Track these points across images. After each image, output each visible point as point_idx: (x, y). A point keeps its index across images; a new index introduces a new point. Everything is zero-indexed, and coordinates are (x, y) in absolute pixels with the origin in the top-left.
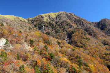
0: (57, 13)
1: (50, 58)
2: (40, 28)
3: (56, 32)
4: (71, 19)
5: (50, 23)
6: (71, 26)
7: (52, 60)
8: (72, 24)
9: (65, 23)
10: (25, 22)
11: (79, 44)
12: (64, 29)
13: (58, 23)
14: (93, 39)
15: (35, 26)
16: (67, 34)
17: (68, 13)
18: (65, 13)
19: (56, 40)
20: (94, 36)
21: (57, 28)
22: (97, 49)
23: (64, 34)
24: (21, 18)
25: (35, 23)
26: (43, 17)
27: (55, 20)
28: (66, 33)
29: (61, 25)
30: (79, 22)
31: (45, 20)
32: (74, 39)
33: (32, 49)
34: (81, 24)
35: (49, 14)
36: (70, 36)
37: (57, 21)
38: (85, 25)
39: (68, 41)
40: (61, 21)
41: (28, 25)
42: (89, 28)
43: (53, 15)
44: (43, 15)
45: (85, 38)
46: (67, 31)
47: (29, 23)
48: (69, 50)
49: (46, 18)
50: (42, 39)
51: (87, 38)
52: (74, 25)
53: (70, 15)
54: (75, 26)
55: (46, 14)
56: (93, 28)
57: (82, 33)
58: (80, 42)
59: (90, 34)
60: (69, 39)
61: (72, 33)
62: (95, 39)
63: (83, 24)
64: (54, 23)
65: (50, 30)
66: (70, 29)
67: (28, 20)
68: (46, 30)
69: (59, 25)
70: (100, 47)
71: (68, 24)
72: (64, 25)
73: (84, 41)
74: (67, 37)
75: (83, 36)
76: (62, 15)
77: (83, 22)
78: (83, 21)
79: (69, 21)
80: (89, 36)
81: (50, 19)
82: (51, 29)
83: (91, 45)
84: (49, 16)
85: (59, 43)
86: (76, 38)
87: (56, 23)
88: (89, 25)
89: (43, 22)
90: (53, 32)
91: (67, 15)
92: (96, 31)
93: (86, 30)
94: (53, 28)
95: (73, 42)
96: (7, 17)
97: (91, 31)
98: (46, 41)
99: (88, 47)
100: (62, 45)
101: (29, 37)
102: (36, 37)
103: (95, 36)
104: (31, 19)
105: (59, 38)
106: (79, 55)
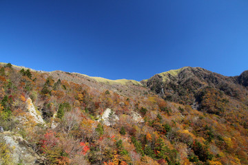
0: (179, 70)
1: (165, 131)
2: (158, 92)
3: (180, 95)
4: (198, 76)
5: (170, 83)
6: (200, 85)
7: (168, 133)
8: (201, 83)
10: (139, 85)
11: (213, 109)
12: (190, 90)
13: (182, 83)
14: (233, 101)
15: (152, 89)
16: (195, 96)
17: (195, 68)
18: (190, 69)
19: (178, 105)
20: (234, 96)
22: (240, 115)
23: (190, 97)
24: (133, 81)
25: (151, 86)
26: (160, 77)
28: (193, 95)
29: (185, 85)
30: (211, 78)
31: (164, 81)
33: (142, 121)
34: (214, 80)
35: (169, 72)
36: (199, 98)
38: (220, 82)
39: (197, 106)
40: (186, 79)
42: (227, 85)
43: (174, 73)
44: (161, 74)
45: (221, 99)
46: (194, 93)
47: (144, 87)
48: (196, 118)
49: (165, 77)
50: (157, 106)
51: (224, 100)
52: (204, 83)
53: (197, 70)
54: (206, 85)
55: (164, 73)
56: (232, 85)
57: (216, 94)
58: (215, 106)
59: (228, 93)
60: (199, 103)
61: (202, 94)
62: (236, 101)
63: (216, 81)
64: (176, 83)
65: (171, 92)
66: (198, 90)
67: (143, 83)
68: (166, 93)
69: (183, 85)
70: (244, 111)
72: (190, 84)
73: (219, 104)
74: (196, 101)
75: (219, 97)
76: (185, 72)
77: (216, 78)
78: (216, 76)
79: (197, 79)
80: (227, 97)
81: (170, 78)
82: (172, 91)
83: (231, 109)
84: (169, 75)
85: (181, 110)
86: (208, 101)
87: (179, 83)
88: (226, 82)
89: (161, 83)
90: (175, 96)
91: (193, 71)
92: (237, 89)
94: (175, 90)
95: (205, 106)
96: (117, 81)
97: (230, 90)
98: (163, 109)
99: (227, 113)
100: (185, 112)
101: (141, 105)
102: (150, 103)
103: (236, 96)
104: (146, 80)
105: (184, 102)
106: (209, 125)
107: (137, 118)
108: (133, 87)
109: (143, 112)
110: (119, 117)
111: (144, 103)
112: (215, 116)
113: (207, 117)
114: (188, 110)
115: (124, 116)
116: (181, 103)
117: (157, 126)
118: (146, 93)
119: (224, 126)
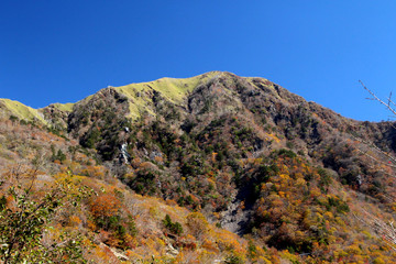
0: (192, 82)
2: (107, 154)
3: (185, 171)
4: (256, 110)
5: (154, 126)
6: (259, 143)
8: (262, 134)
9: (226, 128)
10: (33, 123)
11: (291, 230)
12: (223, 154)
13: (196, 130)
14: (363, 209)
15: (84, 143)
16: (236, 181)
17: (248, 81)
18: (230, 82)
20: (371, 192)
21: (192, 153)
23: (220, 182)
24: (14, 106)
25: (83, 130)
26: (122, 100)
27: (184, 114)
28: (230, 176)
29: (207, 138)
30: (297, 121)
31: (133, 115)
32: (270, 206)
34: (309, 131)
35: (154, 85)
36: (249, 188)
37: (193, 117)
38: (327, 137)
39: (241, 216)
40: (211, 116)
41: (47, 140)
42: (348, 151)
43: (174, 89)
44: (125, 91)
45: (323, 199)
46: (235, 168)
47: (55, 131)
49: (140, 102)
51: (331, 201)
52: (271, 136)
53: (253, 87)
54: (279, 143)
55: (139, 86)
57: (308, 178)
58: (300, 222)
59: (349, 180)
60: (248, 206)
61: (262, 175)
62: (375, 208)
63: (316, 134)
64: (175, 128)
65: (154, 161)
66: (251, 159)
67: (53, 115)
68: (137, 160)
69: (200, 138)
71: (244, 134)
72: (226, 137)
73: (315, 216)
74: (239, 198)
75: (316, 191)
76: (214, 89)
77: (315, 125)
78: (314, 116)
79: (249, 120)
80: (345, 194)
81: (158, 109)
82: (160, 156)
83: (353, 235)
84: (155, 97)
85: (173, 230)
86: (277, 202)
87: (187, 128)
88: (347, 139)
89: (123, 124)
90: (168, 174)
91: (240, 89)
92: (382, 167)
93: (330, 162)
94: (168, 153)
97: (356, 168)
103: (374, 192)
104: (66, 108)
108: (10, 127)
114: (198, 231)
118: (59, 158)
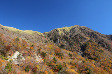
0: (71, 27)
2: (55, 41)
3: (70, 44)
4: (84, 33)
5: (64, 36)
6: (85, 39)
7: (60, 71)
8: (85, 37)
9: (78, 36)
10: (42, 36)
11: (92, 56)
12: (78, 41)
13: (72, 37)
14: (106, 52)
15: (51, 39)
16: (81, 47)
17: (82, 27)
18: (79, 27)
19: (68, 52)
20: (108, 48)
21: (71, 41)
22: (111, 62)
23: (77, 47)
24: (38, 33)
25: (51, 37)
26: (58, 31)
27: (70, 34)
28: (79, 45)
29: (75, 38)
30: (93, 35)
31: (60, 34)
32: (88, 51)
33: (42, 61)
34: (95, 37)
35: (64, 28)
36: (83, 48)
37: (71, 34)
38: (99, 38)
39: (82, 53)
40: (75, 34)
41: (44, 39)
42: (103, 41)
43: (68, 29)
44: (58, 29)
45: (98, 50)
46: (80, 44)
47: (45, 37)
48: (80, 62)
49: (61, 31)
50: (54, 51)
51: (100, 50)
52: (87, 38)
53: (83, 28)
54: (89, 39)
55: (61, 28)
56: (107, 40)
57: (95, 46)
58: (94, 54)
59: (103, 46)
60: (83, 52)
61: (86, 45)
62: (109, 52)
64: (68, 36)
65: (64, 43)
66: (83, 42)
67: (45, 34)
68: (61, 42)
69: (73, 38)
71: (82, 37)
72: (78, 38)
73: (97, 53)
74: (81, 50)
75: (97, 48)
76: (75, 29)
77: (96, 35)
78: (96, 34)
79: (83, 35)
80: (103, 49)
81: (65, 33)
82: (65, 42)
83: (105, 57)
84: (64, 30)
85: (70, 56)
86: (89, 50)
87: (70, 36)
88: (102, 38)
89: (58, 36)
90: (67, 45)
91: (81, 29)
92: (110, 44)
93: (99, 43)
94: (67, 41)
95: (87, 54)
96: (26, 32)
97: (105, 44)
98: (58, 54)
99: (102, 60)
100: (73, 57)
101: (42, 50)
102: (49, 49)
104: (47, 33)
105: (73, 50)
106: (89, 67)
107: (39, 59)
108: (38, 36)
109: (43, 55)
110: (25, 58)
111: (45, 49)
112: (93, 61)
113: (88, 62)
114: (75, 56)
115: (29, 57)
116: (71, 50)
117: (53, 66)
118: (47, 42)
119: (99, 68)
